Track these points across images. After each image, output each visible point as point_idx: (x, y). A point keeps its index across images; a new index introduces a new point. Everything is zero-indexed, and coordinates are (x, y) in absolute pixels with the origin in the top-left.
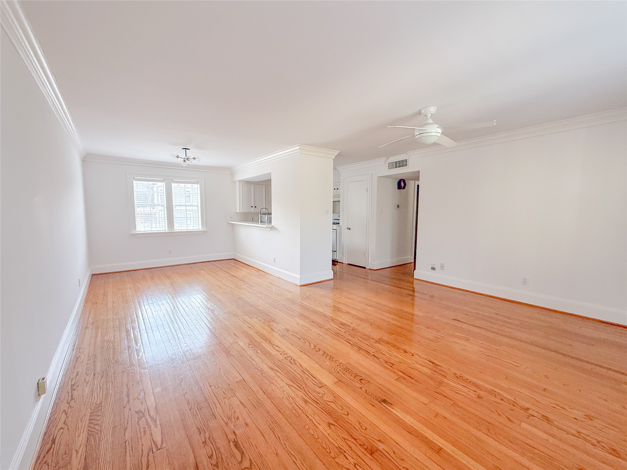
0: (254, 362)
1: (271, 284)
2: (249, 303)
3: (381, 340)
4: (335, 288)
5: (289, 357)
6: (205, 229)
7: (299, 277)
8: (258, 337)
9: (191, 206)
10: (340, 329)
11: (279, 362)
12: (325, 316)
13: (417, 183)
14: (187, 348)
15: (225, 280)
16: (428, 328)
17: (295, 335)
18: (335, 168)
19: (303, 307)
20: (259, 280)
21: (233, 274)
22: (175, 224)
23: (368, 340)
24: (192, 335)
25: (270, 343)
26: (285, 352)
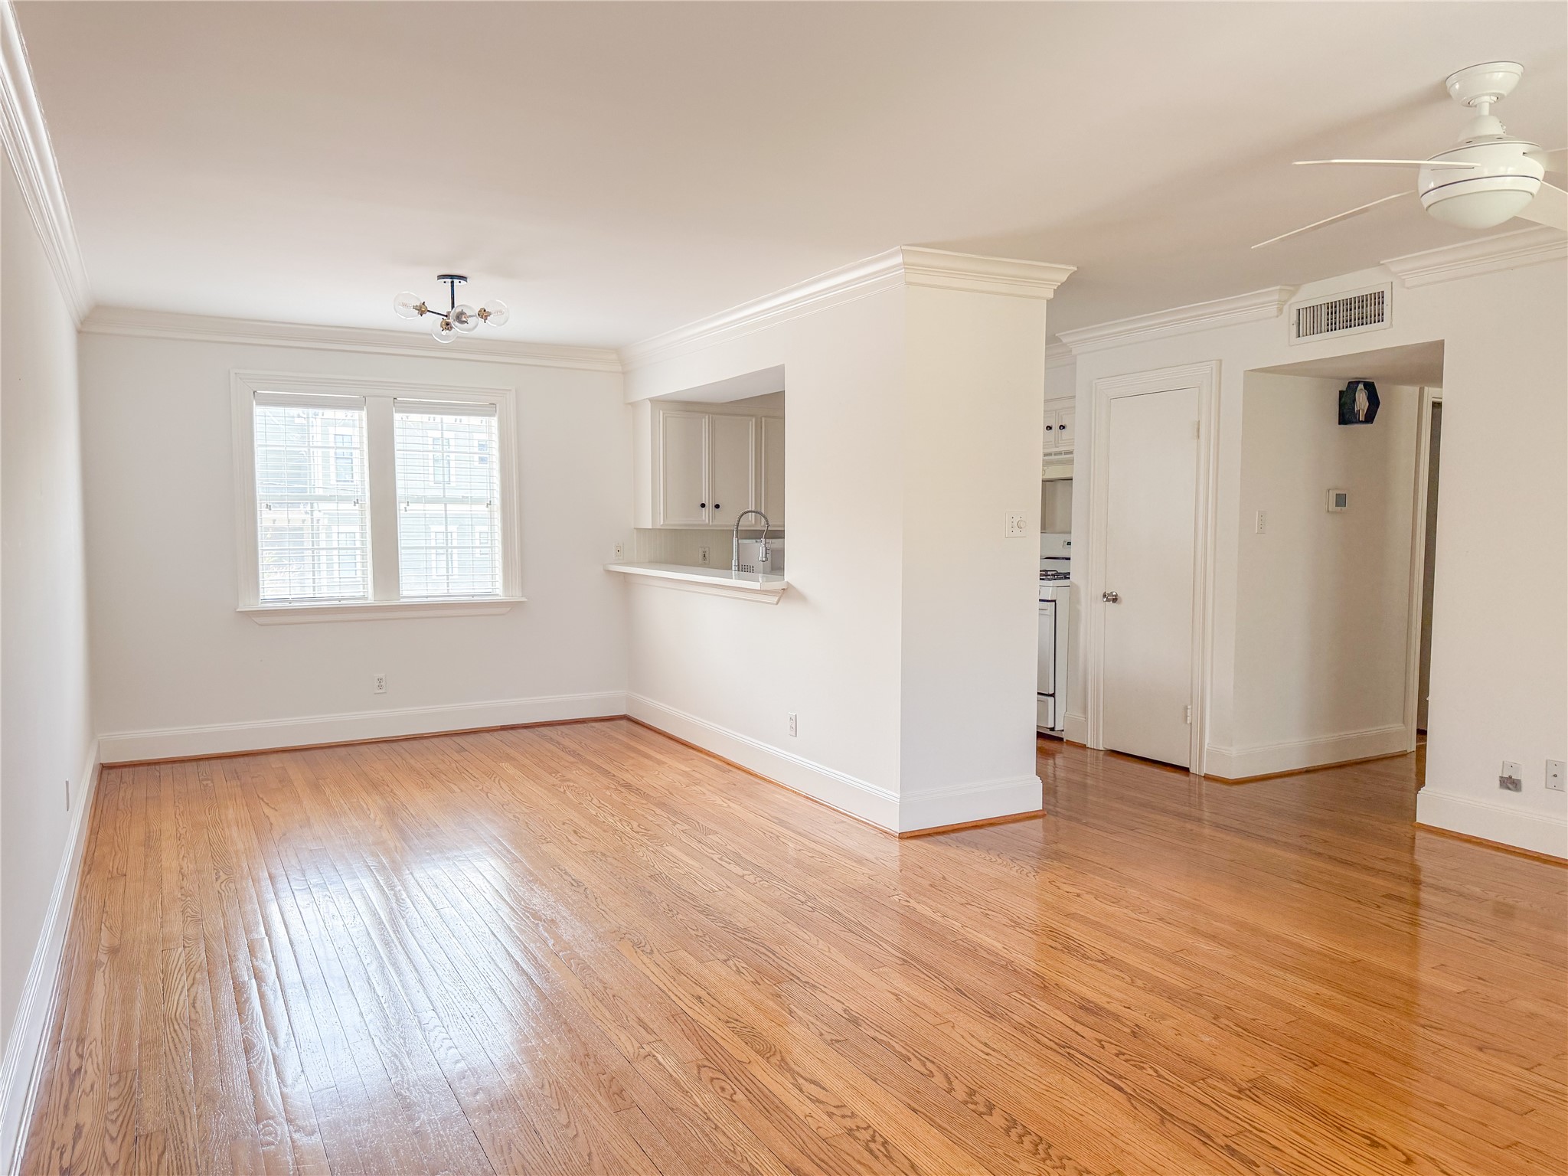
0: (723, 1139)
1: (781, 823)
2: (694, 898)
3: (1259, 1085)
4: (1051, 854)
5: (865, 1129)
6: (517, 596)
7: (894, 795)
8: (736, 1038)
9: (463, 500)
10: (1079, 1028)
11: (824, 1146)
12: (1010, 968)
13: (1431, 393)
14: (459, 1065)
15: (595, 801)
16: (1481, 1049)
17: (885, 1038)
18: (1052, 339)
19: (913, 923)
20: (731, 804)
21: (628, 777)
22: (403, 573)
23: (1201, 1084)
24: (476, 1015)
25: (784, 1066)
26: (845, 1106)
